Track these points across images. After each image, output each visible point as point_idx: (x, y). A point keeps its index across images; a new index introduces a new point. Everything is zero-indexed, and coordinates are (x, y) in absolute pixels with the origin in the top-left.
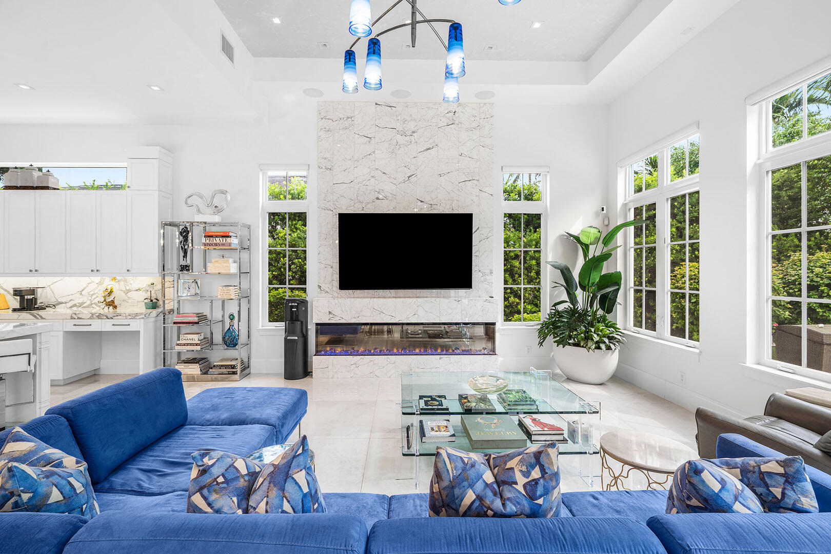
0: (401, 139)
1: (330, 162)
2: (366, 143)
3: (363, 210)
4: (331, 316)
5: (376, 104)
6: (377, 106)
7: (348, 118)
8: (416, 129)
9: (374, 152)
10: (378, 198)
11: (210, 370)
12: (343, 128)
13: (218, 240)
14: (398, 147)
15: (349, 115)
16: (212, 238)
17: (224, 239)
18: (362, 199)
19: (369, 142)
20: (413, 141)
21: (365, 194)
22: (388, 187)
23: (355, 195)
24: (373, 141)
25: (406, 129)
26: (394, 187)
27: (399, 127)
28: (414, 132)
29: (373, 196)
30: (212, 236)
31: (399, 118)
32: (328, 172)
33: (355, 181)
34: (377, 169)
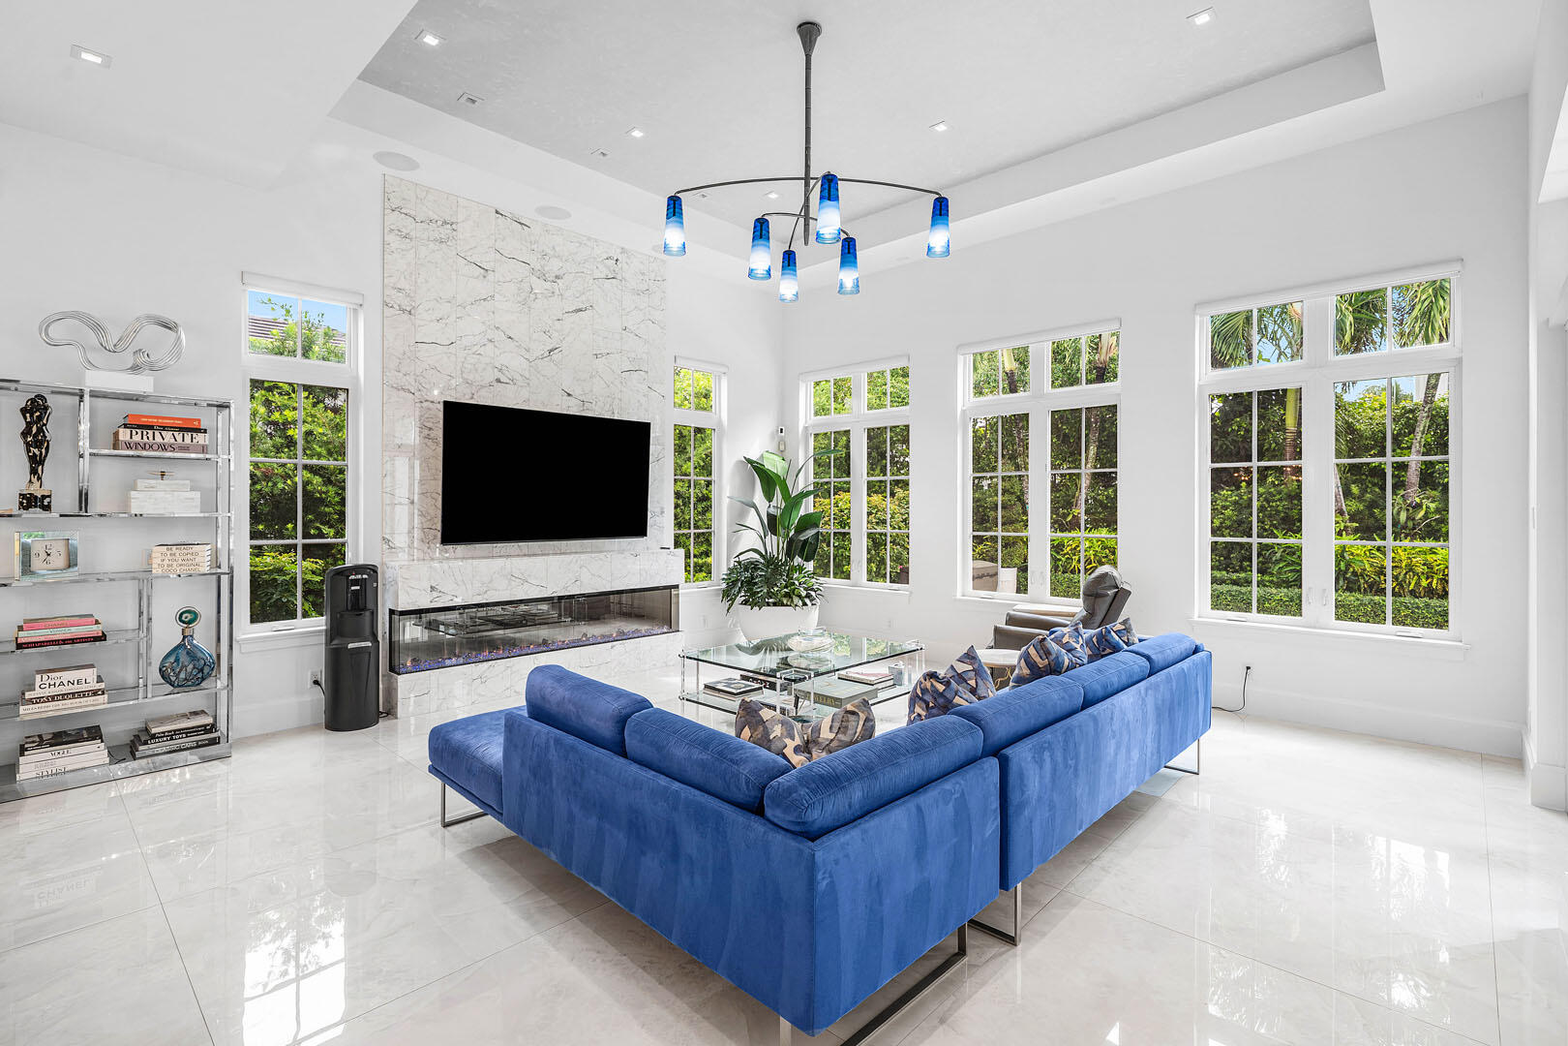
0: (540, 286)
1: (408, 299)
2: (477, 277)
3: (472, 398)
4: (435, 594)
5: (497, 212)
6: (498, 215)
7: (445, 223)
8: (561, 273)
9: (492, 297)
10: (498, 381)
11: (141, 748)
12: (435, 240)
13: (168, 436)
14: (532, 296)
15: (448, 219)
16: (150, 432)
17: (188, 437)
18: (471, 377)
19: (485, 277)
20: (557, 292)
21: (476, 370)
22: (516, 363)
23: (458, 368)
24: (490, 275)
25: (546, 269)
26: (526, 365)
27: (536, 265)
28: (557, 277)
29: (490, 376)
30: (151, 427)
31: (534, 247)
32: (406, 316)
33: (458, 342)
34: (498, 328)
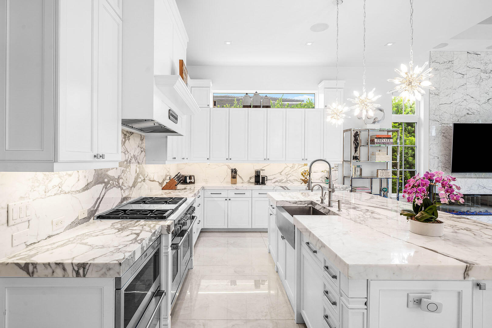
0: (484, 76)
1: (437, 90)
2: (460, 78)
3: (458, 121)
5: (468, 53)
6: (468, 54)
7: (450, 62)
9: (466, 84)
10: (468, 114)
12: (446, 68)
13: (385, 140)
14: (481, 80)
15: (450, 60)
16: (381, 139)
17: (389, 140)
18: (458, 114)
19: (463, 77)
20: (491, 76)
21: (460, 111)
22: (474, 106)
23: (454, 111)
24: (465, 76)
25: (487, 69)
26: (478, 106)
27: (482, 68)
28: (491, 71)
29: (465, 112)
30: (381, 138)
31: (482, 62)
32: (437, 96)
33: (454, 102)
34: (468, 95)
